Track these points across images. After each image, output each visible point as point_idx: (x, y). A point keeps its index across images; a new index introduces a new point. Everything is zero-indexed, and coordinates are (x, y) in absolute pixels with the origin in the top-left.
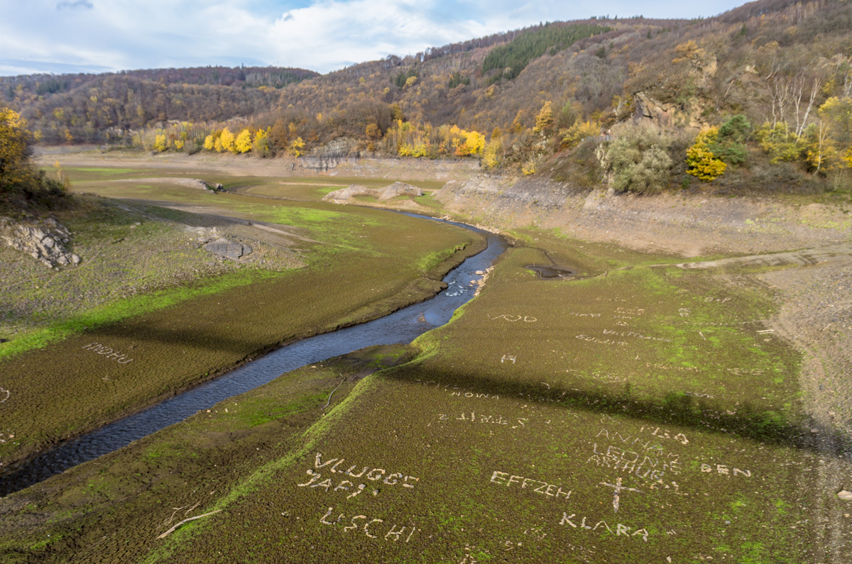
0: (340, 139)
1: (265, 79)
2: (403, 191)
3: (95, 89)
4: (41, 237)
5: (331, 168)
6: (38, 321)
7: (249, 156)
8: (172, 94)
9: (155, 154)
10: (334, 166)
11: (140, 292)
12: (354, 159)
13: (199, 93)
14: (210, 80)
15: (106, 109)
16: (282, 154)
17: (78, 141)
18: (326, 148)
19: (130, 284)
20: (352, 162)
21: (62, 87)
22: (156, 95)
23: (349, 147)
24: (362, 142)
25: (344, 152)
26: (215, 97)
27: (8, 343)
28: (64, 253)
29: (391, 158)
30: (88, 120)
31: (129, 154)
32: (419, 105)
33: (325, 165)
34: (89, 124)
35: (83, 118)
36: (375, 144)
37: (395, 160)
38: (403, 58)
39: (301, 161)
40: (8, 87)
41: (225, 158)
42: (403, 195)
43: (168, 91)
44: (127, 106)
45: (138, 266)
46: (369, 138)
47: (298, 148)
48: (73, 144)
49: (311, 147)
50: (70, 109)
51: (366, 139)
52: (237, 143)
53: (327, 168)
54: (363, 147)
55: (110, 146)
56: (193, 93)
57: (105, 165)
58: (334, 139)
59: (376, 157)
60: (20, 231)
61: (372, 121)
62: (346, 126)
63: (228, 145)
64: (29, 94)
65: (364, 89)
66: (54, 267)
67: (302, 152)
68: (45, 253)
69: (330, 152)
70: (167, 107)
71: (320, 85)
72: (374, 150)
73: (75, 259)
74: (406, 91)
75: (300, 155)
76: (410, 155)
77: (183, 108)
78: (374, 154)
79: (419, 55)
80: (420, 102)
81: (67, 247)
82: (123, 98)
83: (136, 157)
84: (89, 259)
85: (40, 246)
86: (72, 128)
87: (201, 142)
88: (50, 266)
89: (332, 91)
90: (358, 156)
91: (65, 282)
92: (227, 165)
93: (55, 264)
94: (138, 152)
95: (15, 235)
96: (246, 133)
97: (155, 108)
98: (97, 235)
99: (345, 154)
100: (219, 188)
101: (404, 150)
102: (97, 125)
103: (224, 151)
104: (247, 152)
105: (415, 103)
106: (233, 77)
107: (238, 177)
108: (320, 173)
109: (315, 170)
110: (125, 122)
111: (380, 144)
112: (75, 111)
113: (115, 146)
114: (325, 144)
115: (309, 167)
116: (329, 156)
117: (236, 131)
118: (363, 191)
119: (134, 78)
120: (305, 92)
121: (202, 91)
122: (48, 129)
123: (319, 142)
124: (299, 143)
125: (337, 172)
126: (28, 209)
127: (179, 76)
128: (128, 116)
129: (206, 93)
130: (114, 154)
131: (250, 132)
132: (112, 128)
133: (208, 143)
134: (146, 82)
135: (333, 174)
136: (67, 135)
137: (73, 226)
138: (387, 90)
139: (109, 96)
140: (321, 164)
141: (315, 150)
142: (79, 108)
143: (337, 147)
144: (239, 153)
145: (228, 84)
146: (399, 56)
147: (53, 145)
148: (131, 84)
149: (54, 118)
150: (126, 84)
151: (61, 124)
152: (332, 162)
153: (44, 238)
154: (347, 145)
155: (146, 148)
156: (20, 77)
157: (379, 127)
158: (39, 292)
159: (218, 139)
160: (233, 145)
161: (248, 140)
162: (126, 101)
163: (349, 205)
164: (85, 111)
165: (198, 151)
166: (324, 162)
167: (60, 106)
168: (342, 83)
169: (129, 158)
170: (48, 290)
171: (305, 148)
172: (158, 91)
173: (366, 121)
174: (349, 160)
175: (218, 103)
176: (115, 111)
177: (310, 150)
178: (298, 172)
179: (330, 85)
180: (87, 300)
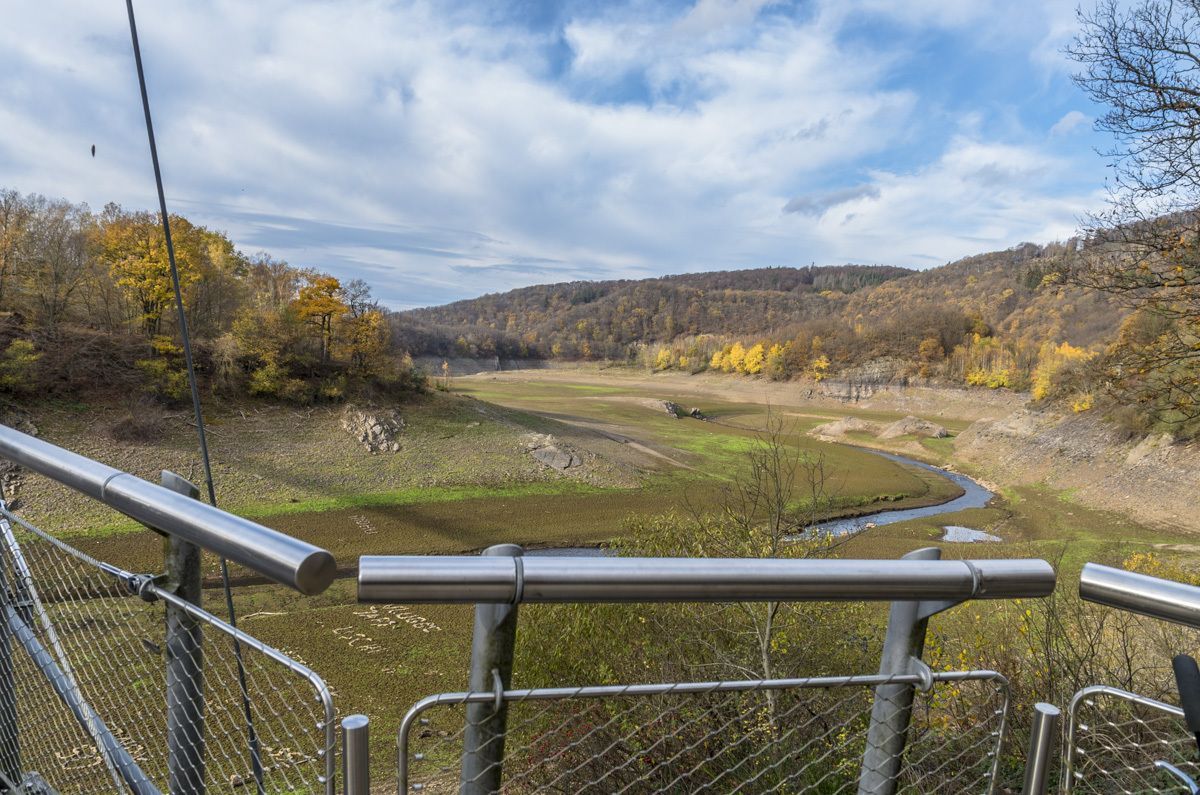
0: (881, 359)
1: (838, 282)
2: (914, 428)
3: (625, 298)
4: (372, 424)
5: (863, 398)
6: (331, 493)
7: (758, 378)
8: (710, 302)
9: (655, 372)
10: (869, 395)
11: (439, 484)
12: (898, 387)
13: (742, 301)
14: (766, 285)
15: (632, 320)
16: (799, 377)
17: (596, 357)
18: (859, 370)
19: (434, 476)
20: (895, 391)
21: (598, 295)
22: (690, 305)
23: (893, 370)
24: (914, 364)
25: (884, 377)
26: (762, 305)
27: (297, 504)
28: (388, 440)
29: (954, 387)
30: (610, 333)
31: (628, 372)
32: (1058, 314)
33: (855, 394)
34: (611, 337)
35: (606, 331)
36: (933, 367)
37: (959, 390)
38: (1045, 246)
39: (823, 387)
40: (544, 297)
41: (730, 379)
42: (910, 434)
43: (706, 299)
44: (655, 318)
45: (452, 462)
46: (925, 359)
47: (820, 370)
48: (590, 361)
49: (839, 369)
50: (594, 321)
51: (920, 360)
52: (746, 361)
53: (858, 398)
54: (915, 371)
55: (611, 362)
56: (735, 301)
57: (598, 382)
58: (873, 358)
59: (931, 386)
60: (358, 417)
61: (932, 335)
62: (891, 343)
63: (736, 363)
64: (564, 304)
65: (972, 292)
66: (372, 451)
67: (824, 375)
68: (370, 438)
69: (865, 377)
70: (701, 318)
71: (908, 288)
72: (929, 375)
73: (396, 447)
74: (1039, 294)
75: (822, 379)
76: (983, 385)
77: (721, 319)
78: (928, 382)
79: (1074, 241)
80: (1059, 309)
81: (392, 435)
82: (653, 308)
83: (633, 375)
84: (408, 449)
85: (370, 432)
86: (592, 342)
87: (708, 360)
88: (369, 450)
89: (922, 296)
90: (905, 383)
91: (374, 465)
92: (729, 387)
93: (374, 448)
94: (639, 369)
95: (352, 420)
96: (759, 348)
97: (686, 320)
98: (430, 430)
99: (888, 380)
100: (695, 413)
101: (975, 377)
102: (619, 339)
103: (732, 371)
104: (756, 373)
105: (1052, 311)
106: (797, 280)
107: (735, 404)
108: (847, 404)
109: (840, 400)
110: (651, 336)
111: (940, 367)
112: (598, 323)
113: (617, 362)
114: (858, 365)
115: (831, 395)
116: (862, 382)
117: (747, 347)
118: (861, 426)
119: (669, 284)
120: (883, 298)
121: (747, 298)
122: (568, 342)
123: (850, 362)
124: (822, 362)
125: (870, 404)
126: (374, 399)
127: (729, 280)
128: (655, 329)
129: (751, 301)
130: (612, 371)
131: (763, 347)
132: (635, 343)
133: (715, 362)
134: (682, 288)
135: (864, 406)
136: (586, 350)
137: (411, 418)
138: (1007, 293)
139: (638, 306)
140: (850, 392)
141: (844, 373)
142: (603, 320)
143: (875, 370)
144: (748, 373)
145: (788, 289)
146: (1037, 243)
147: (569, 361)
148: (665, 292)
149: (576, 330)
150: (659, 292)
151: (582, 337)
152: (866, 390)
153: (375, 425)
154: (891, 367)
155: (646, 365)
156: (559, 285)
157: (943, 342)
158: (347, 469)
159: (727, 356)
160: (742, 363)
161: (760, 357)
162: (656, 311)
163: (837, 443)
164: (610, 323)
165: (702, 370)
166: (854, 389)
167: (585, 317)
168: (939, 285)
169: (626, 375)
170: (356, 469)
171: (829, 370)
172: (694, 299)
173: (922, 335)
174: (892, 389)
175: (765, 313)
176: (641, 324)
177: (836, 373)
178: (815, 402)
179: (922, 287)
180: (386, 482)
